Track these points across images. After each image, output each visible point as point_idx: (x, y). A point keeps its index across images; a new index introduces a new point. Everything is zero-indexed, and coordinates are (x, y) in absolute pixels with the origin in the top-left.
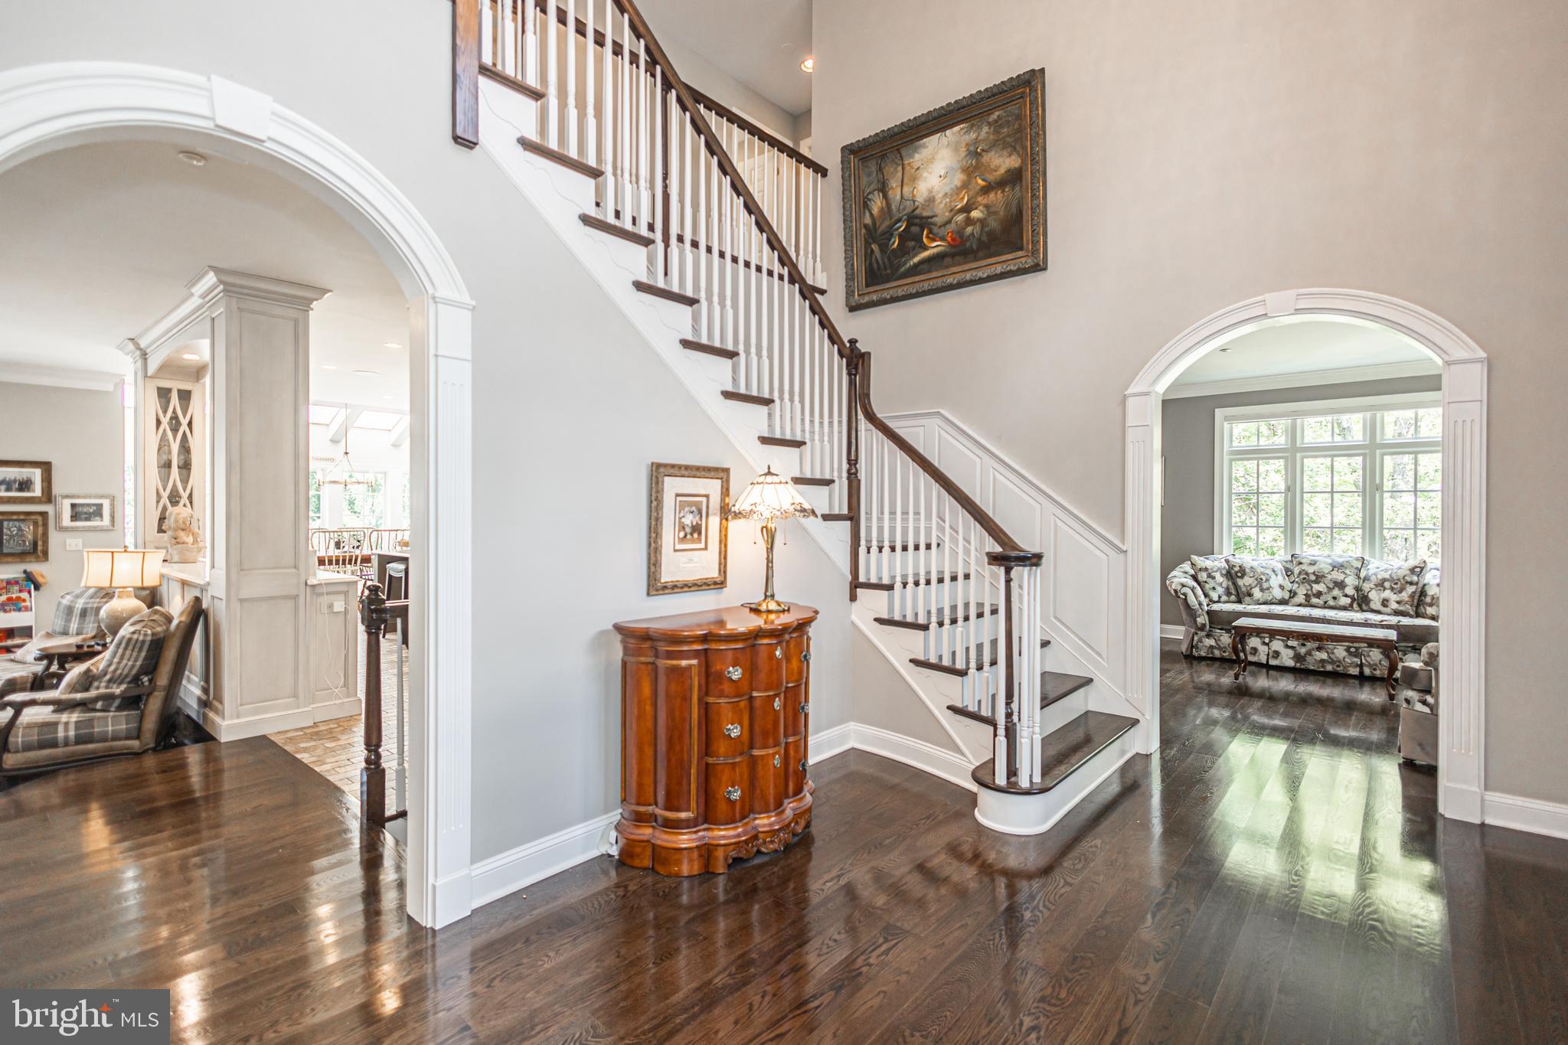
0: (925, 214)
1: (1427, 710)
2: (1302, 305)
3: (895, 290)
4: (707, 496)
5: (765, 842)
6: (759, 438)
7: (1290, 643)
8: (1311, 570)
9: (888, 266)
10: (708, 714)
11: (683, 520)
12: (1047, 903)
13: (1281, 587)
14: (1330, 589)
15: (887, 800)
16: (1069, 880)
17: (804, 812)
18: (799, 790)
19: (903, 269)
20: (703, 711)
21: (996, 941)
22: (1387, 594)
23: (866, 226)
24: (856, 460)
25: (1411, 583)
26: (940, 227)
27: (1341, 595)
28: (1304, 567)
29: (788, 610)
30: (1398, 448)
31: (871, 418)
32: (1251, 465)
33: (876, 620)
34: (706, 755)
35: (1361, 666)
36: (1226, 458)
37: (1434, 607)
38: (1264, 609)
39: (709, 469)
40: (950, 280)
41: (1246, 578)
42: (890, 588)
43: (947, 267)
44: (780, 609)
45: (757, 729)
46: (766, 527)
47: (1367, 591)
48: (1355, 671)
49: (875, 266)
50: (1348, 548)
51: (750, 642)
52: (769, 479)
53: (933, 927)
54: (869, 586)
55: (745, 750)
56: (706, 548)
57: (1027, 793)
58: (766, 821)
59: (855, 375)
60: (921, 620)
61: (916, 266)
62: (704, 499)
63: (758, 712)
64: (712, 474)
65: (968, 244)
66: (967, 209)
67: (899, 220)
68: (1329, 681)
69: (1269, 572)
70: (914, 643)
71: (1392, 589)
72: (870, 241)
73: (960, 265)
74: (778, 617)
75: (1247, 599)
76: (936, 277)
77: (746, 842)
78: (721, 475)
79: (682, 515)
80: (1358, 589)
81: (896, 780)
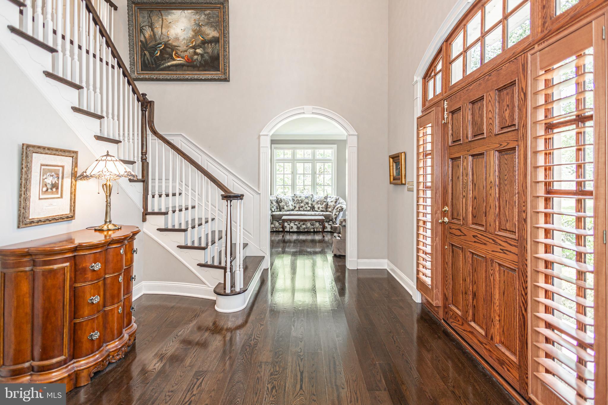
0: (174, 44)
1: (339, 238)
2: (314, 111)
3: (158, 75)
4: (63, 167)
5: (113, 356)
6: (95, 136)
7: (296, 223)
8: (300, 199)
9: (154, 63)
10: (75, 294)
11: (46, 180)
12: (258, 335)
13: (292, 205)
14: (305, 205)
15: (172, 314)
16: (262, 323)
17: (133, 334)
18: (129, 322)
19: (162, 67)
20: (72, 293)
21: (245, 358)
23: (141, 41)
24: (146, 153)
25: (325, 202)
26: (181, 52)
27: (308, 206)
28: (298, 198)
29: (121, 228)
30: (320, 161)
31: (155, 133)
32: (282, 164)
33: (158, 229)
34: (74, 319)
35: (314, 228)
36: (275, 162)
38: (288, 213)
39: (64, 151)
40: (187, 77)
41: (282, 203)
42: (166, 214)
43: (185, 71)
44: (117, 228)
45: (108, 295)
46: (106, 184)
47: (314, 205)
48: (312, 230)
49: (147, 62)
50: (308, 192)
51: (105, 248)
52: (109, 158)
53: (217, 364)
54: (153, 213)
55: (101, 308)
56: (62, 197)
57: (239, 293)
58: (113, 345)
59: (146, 111)
60: (183, 227)
61: (169, 67)
62: (61, 168)
63: (108, 286)
64: (67, 154)
65: (195, 63)
66: (194, 47)
67: (160, 43)
68: (306, 234)
69: (288, 200)
70: (180, 238)
71: (320, 204)
72: (144, 49)
73: (191, 71)
74: (114, 233)
75: (283, 210)
76: (179, 74)
77: (102, 361)
78: (72, 155)
79: (45, 177)
80: (312, 204)
81: (173, 304)
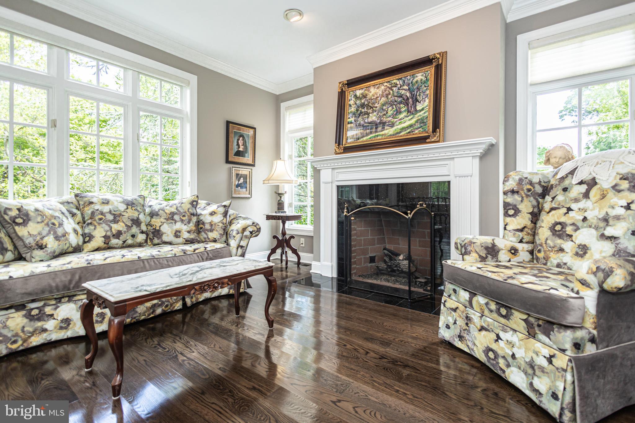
13: (75, 231)
14: (129, 227)
22: (179, 226)
27: (138, 232)
37: (214, 232)
41: (30, 225)
47: (158, 225)
69: (57, 214)
71: (182, 221)
80: (149, 225)
